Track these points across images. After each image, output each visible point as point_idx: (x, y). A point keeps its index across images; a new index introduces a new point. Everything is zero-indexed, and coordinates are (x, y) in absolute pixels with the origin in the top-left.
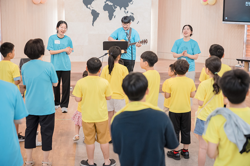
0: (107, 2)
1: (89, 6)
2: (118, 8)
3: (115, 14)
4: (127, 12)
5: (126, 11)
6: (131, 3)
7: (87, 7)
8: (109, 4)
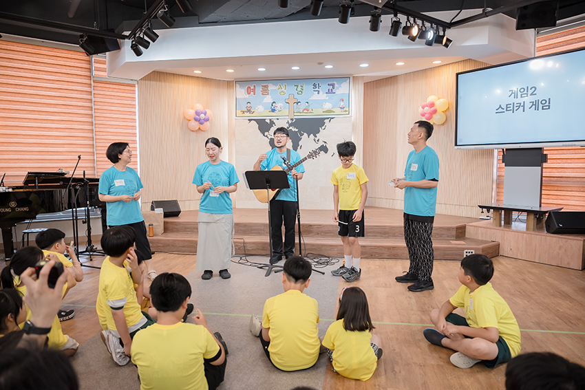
1: (266, 134)
2: (305, 134)
3: (300, 143)
4: (318, 141)
5: (317, 139)
6: (323, 128)
7: (264, 135)
8: (293, 130)
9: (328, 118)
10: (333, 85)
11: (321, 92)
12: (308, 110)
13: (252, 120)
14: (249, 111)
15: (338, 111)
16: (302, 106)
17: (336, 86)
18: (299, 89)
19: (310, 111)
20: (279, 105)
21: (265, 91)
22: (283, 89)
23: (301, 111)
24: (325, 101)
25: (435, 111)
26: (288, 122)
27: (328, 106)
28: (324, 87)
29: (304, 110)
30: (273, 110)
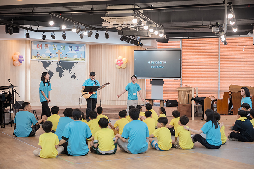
0: (59, 66)
1: (47, 68)
2: (65, 69)
3: (63, 73)
4: (71, 73)
5: (70, 72)
6: (73, 67)
7: (46, 69)
8: (60, 67)
9: (76, 62)
10: (78, 47)
11: (72, 50)
12: (67, 58)
13: (40, 61)
14: (38, 56)
15: (80, 59)
16: (64, 56)
17: (79, 47)
18: (63, 47)
19: (68, 58)
20: (53, 55)
21: (47, 47)
22: (55, 47)
23: (64, 58)
24: (75, 54)
25: (123, 63)
26: (57, 63)
27: (76, 57)
28: (74, 48)
29: (65, 57)
30: (51, 57)
